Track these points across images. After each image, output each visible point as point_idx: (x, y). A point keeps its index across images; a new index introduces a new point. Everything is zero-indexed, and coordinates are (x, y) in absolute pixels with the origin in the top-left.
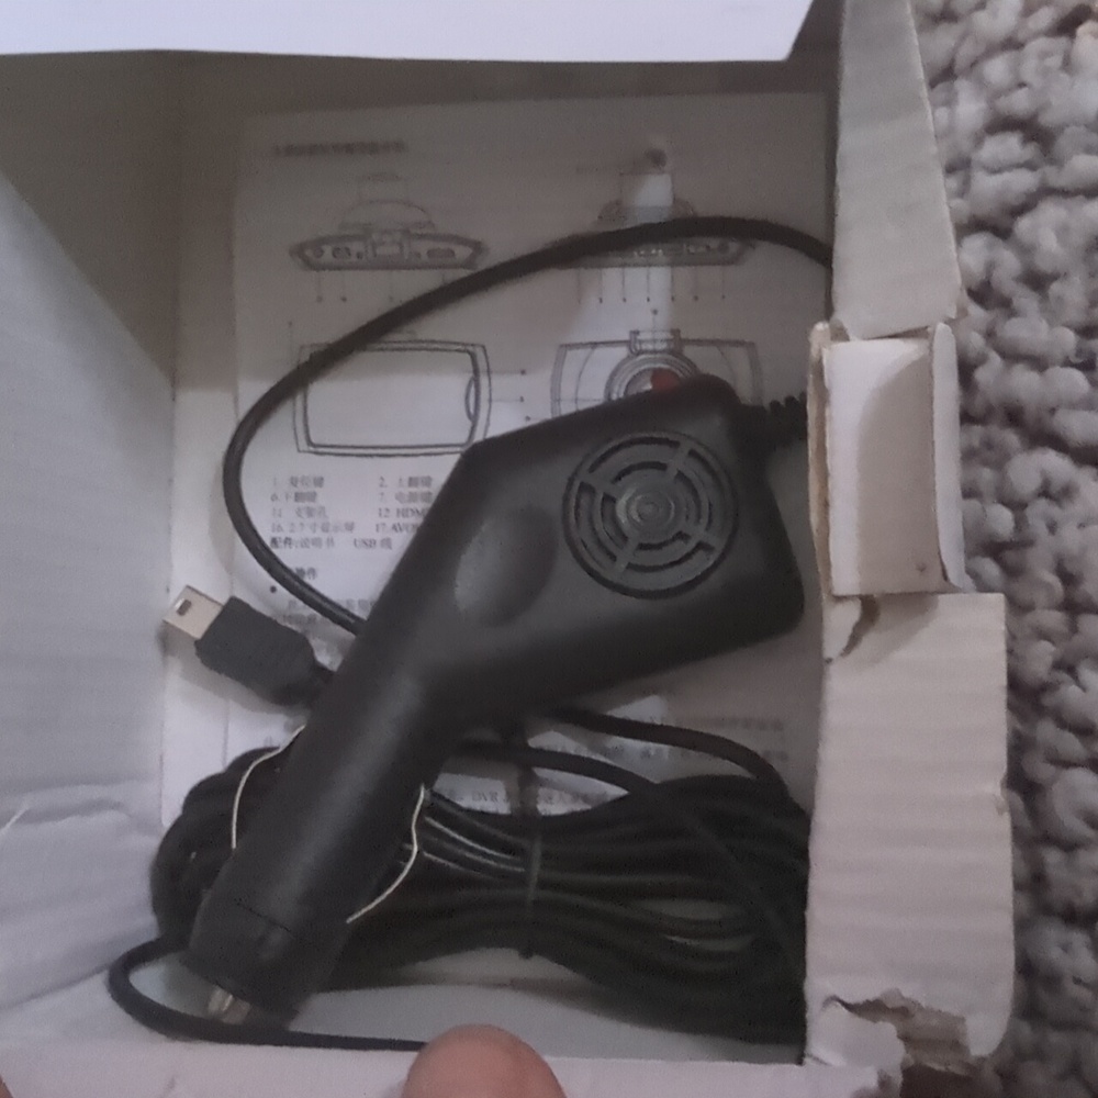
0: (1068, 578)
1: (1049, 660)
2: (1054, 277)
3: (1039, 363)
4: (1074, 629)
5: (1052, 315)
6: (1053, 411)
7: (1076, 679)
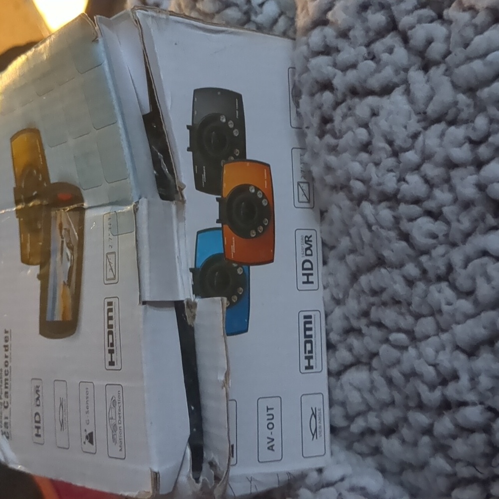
0: (391, 143)
1: (395, 179)
2: (349, 29)
3: (354, 66)
4: (399, 162)
5: (353, 45)
6: (365, 81)
7: (407, 182)
